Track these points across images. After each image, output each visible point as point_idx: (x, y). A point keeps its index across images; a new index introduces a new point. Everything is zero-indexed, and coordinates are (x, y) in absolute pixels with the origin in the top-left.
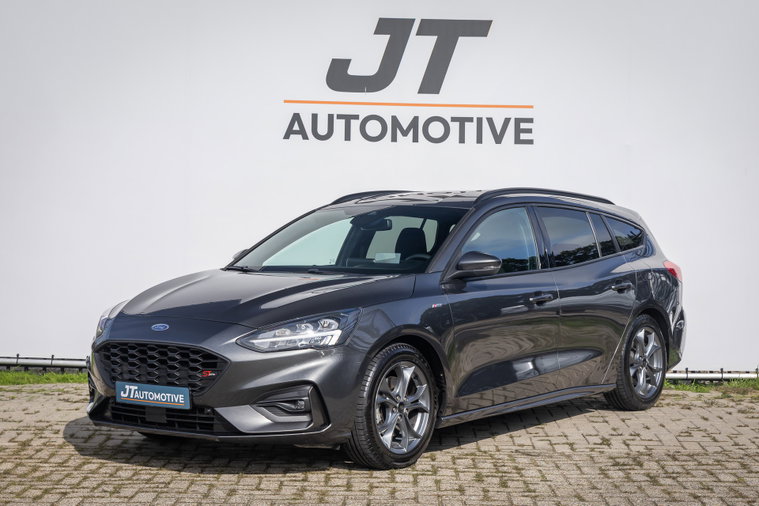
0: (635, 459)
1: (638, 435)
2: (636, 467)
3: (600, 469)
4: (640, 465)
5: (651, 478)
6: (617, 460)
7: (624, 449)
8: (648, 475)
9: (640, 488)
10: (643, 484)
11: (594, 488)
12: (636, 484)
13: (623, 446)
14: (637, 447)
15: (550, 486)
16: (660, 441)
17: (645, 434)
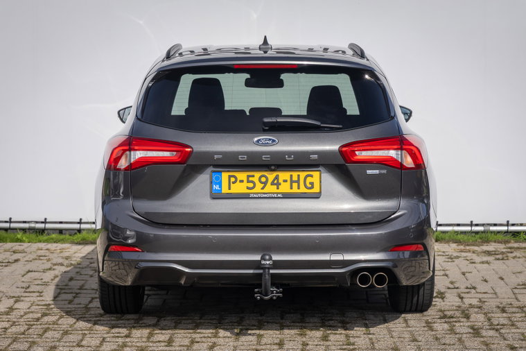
0: (463, 312)
1: (474, 288)
2: (462, 320)
3: (427, 322)
4: (467, 317)
5: (474, 329)
6: (446, 313)
7: (457, 301)
8: (472, 328)
9: (460, 340)
10: (465, 336)
11: (415, 340)
12: (457, 336)
13: (458, 299)
14: (471, 300)
15: (371, 339)
16: (495, 293)
17: (482, 287)
